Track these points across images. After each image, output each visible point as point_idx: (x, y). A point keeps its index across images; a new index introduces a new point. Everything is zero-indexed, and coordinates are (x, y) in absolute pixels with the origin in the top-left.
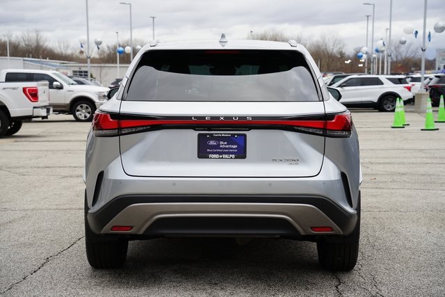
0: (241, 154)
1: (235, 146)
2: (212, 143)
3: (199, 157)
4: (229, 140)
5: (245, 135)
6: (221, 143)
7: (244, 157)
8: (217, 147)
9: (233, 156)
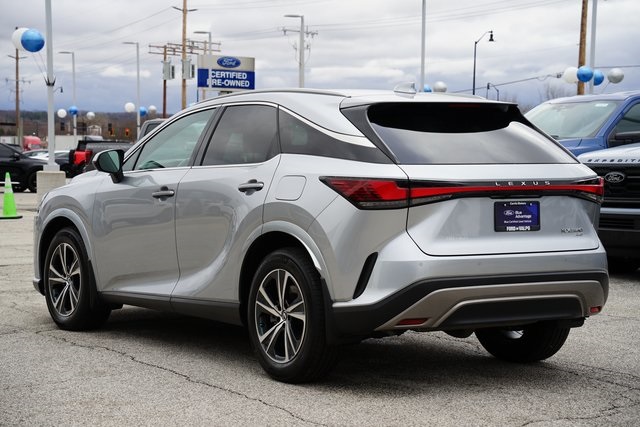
0: (535, 226)
1: (529, 217)
2: (508, 213)
3: (497, 229)
4: (524, 209)
5: (538, 204)
6: (517, 212)
7: (539, 229)
8: (513, 217)
9: (528, 228)
